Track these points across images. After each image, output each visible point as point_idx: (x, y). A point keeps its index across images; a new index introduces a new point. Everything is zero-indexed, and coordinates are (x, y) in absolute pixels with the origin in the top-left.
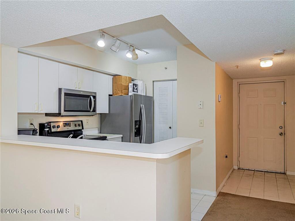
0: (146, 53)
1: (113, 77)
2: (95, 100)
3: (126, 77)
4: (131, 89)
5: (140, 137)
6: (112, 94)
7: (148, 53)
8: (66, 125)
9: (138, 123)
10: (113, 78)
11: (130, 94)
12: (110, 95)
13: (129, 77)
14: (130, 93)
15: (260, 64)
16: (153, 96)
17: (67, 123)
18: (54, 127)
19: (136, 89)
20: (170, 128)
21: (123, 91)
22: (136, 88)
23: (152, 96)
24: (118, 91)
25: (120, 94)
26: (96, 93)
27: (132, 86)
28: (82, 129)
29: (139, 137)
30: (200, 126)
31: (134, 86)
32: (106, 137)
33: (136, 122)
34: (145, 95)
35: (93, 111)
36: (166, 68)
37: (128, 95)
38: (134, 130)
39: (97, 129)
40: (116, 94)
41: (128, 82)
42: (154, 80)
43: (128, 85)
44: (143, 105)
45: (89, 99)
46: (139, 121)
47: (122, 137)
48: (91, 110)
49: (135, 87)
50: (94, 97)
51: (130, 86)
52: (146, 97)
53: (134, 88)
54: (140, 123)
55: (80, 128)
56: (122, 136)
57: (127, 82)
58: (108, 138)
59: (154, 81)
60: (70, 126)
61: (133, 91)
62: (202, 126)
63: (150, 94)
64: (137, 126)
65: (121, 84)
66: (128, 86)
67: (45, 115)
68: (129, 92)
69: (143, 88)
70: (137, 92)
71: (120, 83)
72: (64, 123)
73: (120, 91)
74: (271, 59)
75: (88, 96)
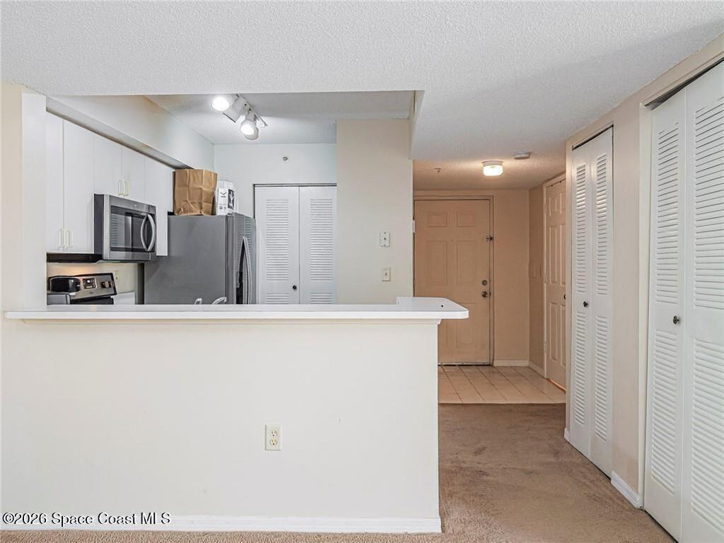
1: (174, 170)
2: (156, 224)
3: (210, 173)
4: (223, 201)
6: (172, 211)
8: (87, 283)
10: (174, 173)
11: (220, 212)
12: (170, 214)
14: (223, 210)
15: (482, 171)
16: (253, 217)
17: (88, 279)
19: (232, 201)
20: (295, 288)
21: (204, 205)
24: (191, 205)
25: (196, 211)
26: (156, 207)
27: (227, 195)
28: (113, 293)
30: (383, 281)
36: (286, 159)
37: (215, 214)
39: (134, 293)
40: (185, 211)
42: (254, 183)
44: (246, 239)
46: (239, 273)
48: (150, 249)
49: (231, 197)
50: (154, 218)
51: (220, 194)
53: (229, 199)
54: (241, 277)
59: (254, 185)
61: (228, 207)
62: (388, 279)
65: (201, 189)
66: (213, 193)
68: (218, 207)
70: (233, 208)
71: (195, 186)
73: (197, 205)
74: (500, 163)
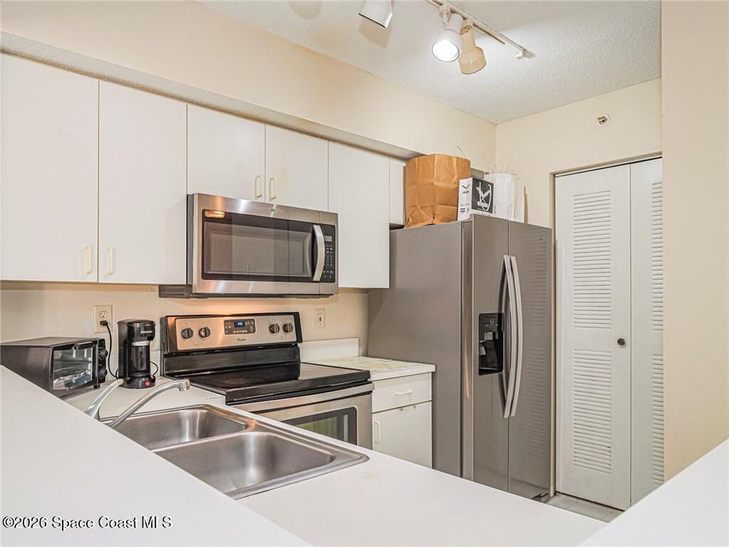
0: (521, 54)
1: (405, 164)
2: (334, 239)
3: (450, 158)
4: (465, 199)
5: (501, 377)
6: (401, 222)
7: (531, 55)
8: (236, 326)
9: (493, 323)
10: (405, 168)
11: (462, 217)
12: (393, 227)
13: (458, 158)
14: (465, 213)
16: (551, 227)
17: (238, 320)
18: (188, 334)
19: (487, 200)
20: (621, 342)
21: (439, 209)
22: (486, 194)
23: (547, 224)
24: (422, 212)
25: (427, 220)
26: (337, 214)
27: (470, 189)
28: (295, 340)
29: (496, 375)
31: (479, 189)
32: (367, 374)
33: (483, 318)
34: (523, 222)
35: (323, 280)
36: (603, 120)
37: (457, 220)
38: (476, 350)
39: (357, 339)
40: (415, 223)
41: (456, 177)
42: (554, 171)
43: (456, 186)
44: (513, 259)
45: (310, 235)
46: (497, 316)
47: (433, 373)
48: (317, 277)
49: (481, 192)
50: (330, 230)
51: (461, 190)
52: (526, 227)
53: (476, 196)
54: (500, 322)
55: (291, 337)
56: (434, 370)
57: (453, 176)
58: (373, 377)
59: (554, 175)
60: (249, 332)
61: (475, 207)
63: (540, 219)
64: (489, 336)
65: (433, 184)
66: (457, 189)
67: (157, 293)
68: (459, 210)
69: (516, 200)
70: (491, 211)
71: (426, 181)
72: (225, 321)
73: (429, 210)
75: (307, 227)
